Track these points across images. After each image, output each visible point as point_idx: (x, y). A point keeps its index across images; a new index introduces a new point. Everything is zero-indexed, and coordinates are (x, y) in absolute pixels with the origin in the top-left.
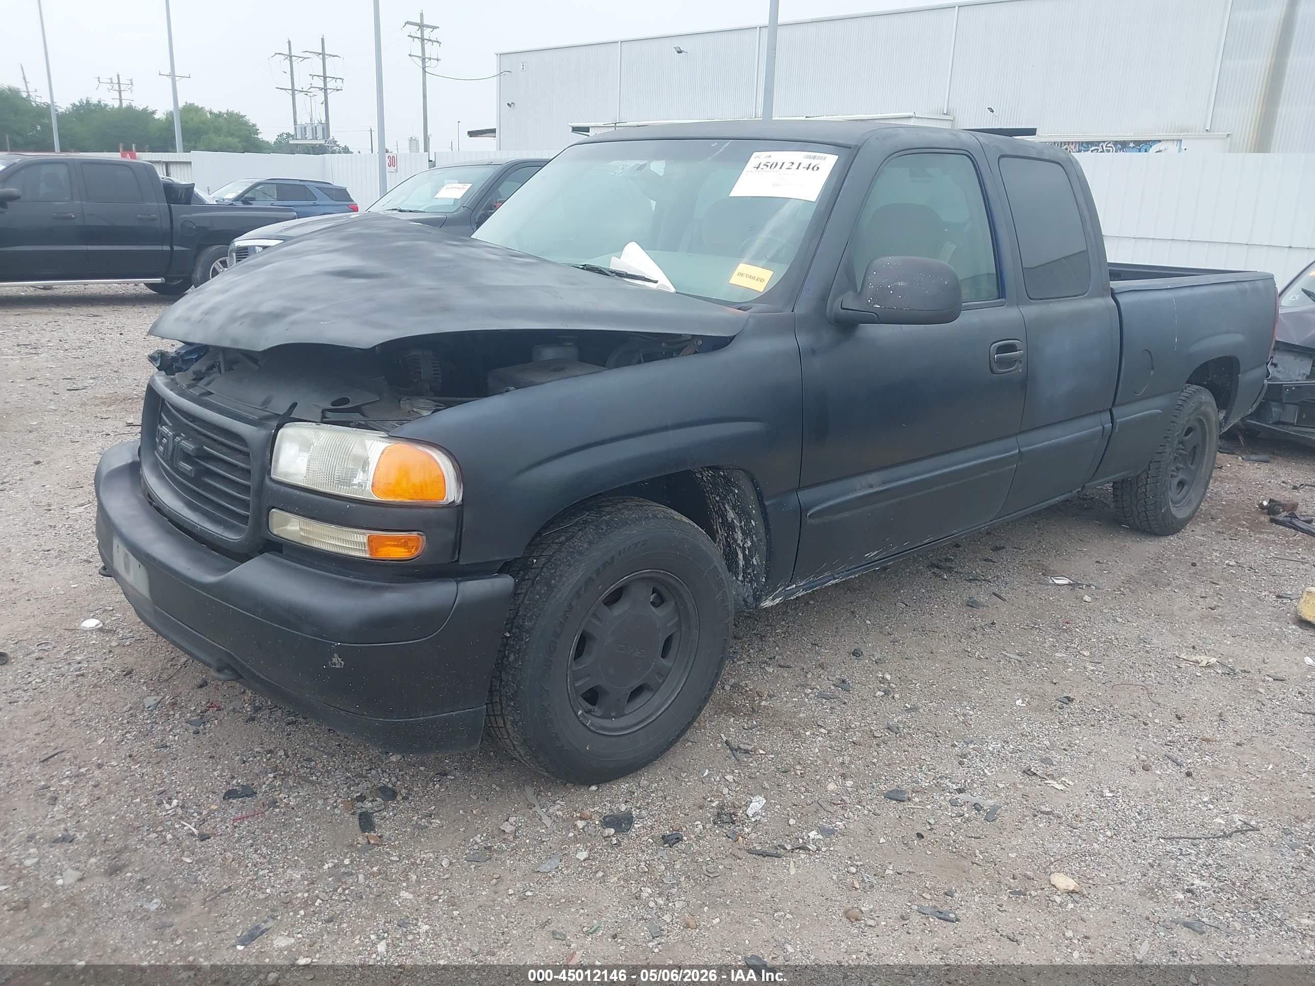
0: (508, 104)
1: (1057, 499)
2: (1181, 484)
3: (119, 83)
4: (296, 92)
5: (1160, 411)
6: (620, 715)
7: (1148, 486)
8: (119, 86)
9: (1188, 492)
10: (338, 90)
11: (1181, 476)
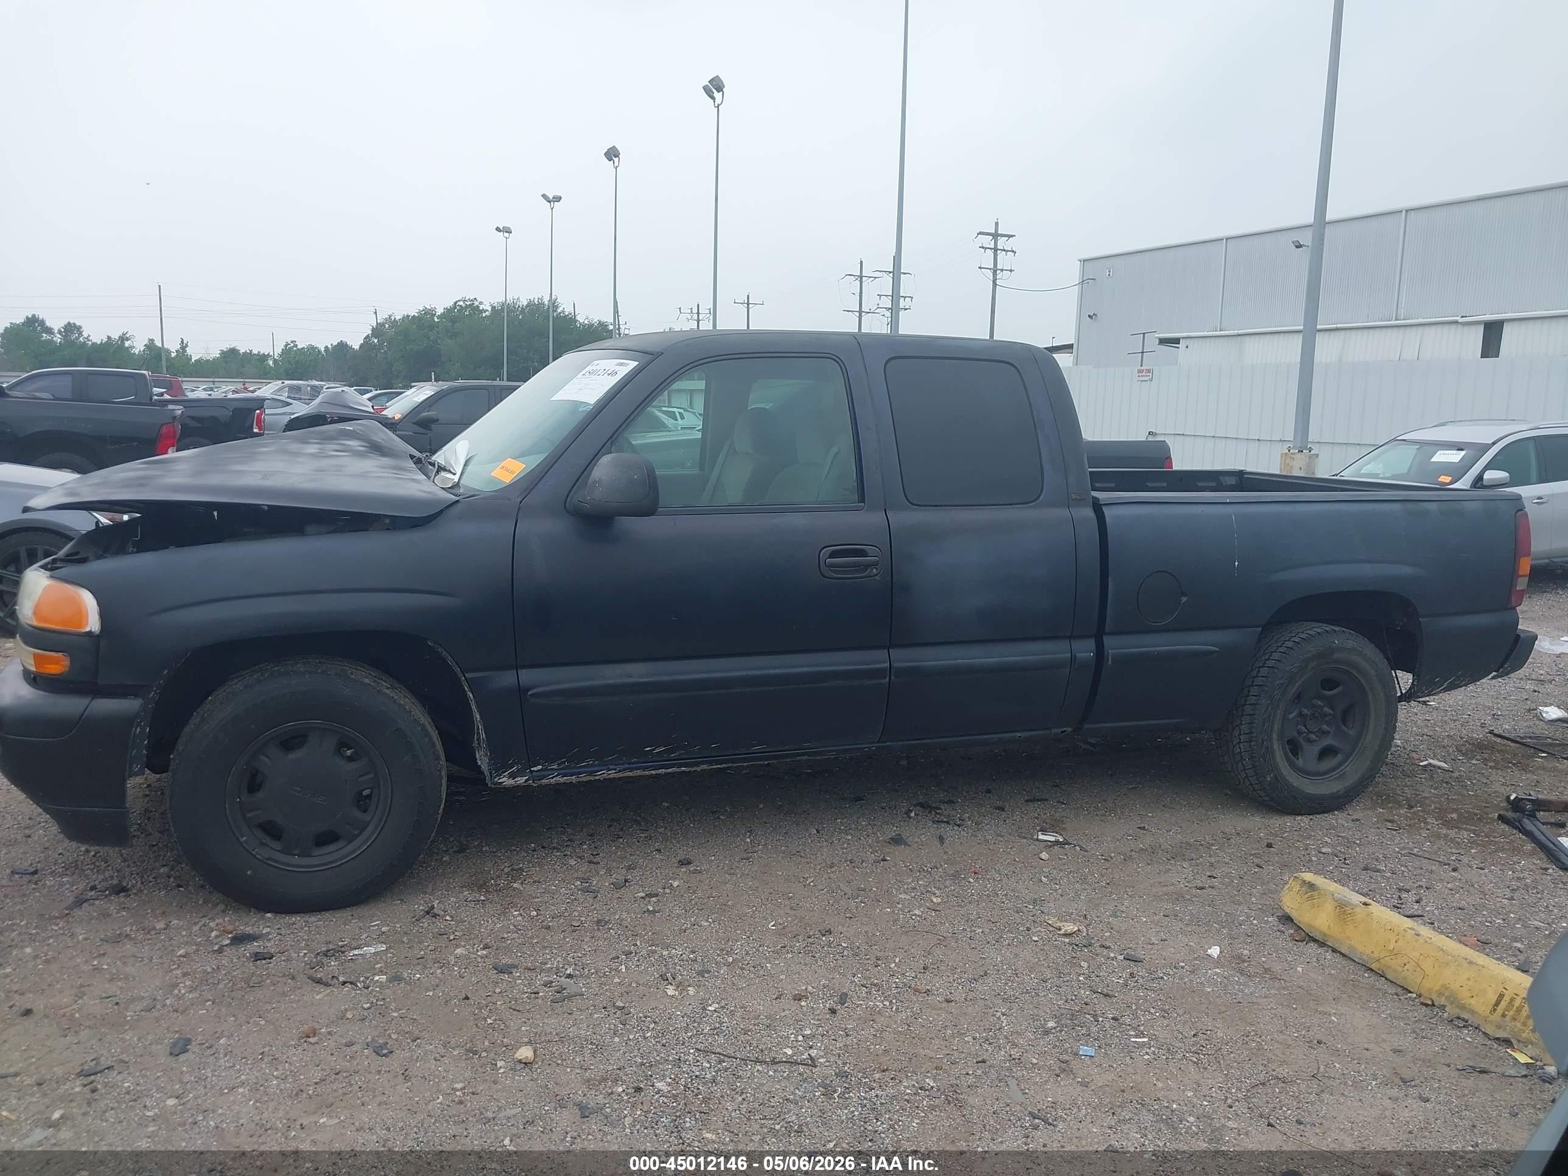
0: (1089, 316)
1: (1019, 734)
2: (1326, 752)
3: (698, 313)
4: (863, 314)
5: (1217, 649)
6: (304, 854)
7: (1241, 745)
8: (698, 316)
9: (1340, 764)
10: (906, 309)
11: (1328, 741)
